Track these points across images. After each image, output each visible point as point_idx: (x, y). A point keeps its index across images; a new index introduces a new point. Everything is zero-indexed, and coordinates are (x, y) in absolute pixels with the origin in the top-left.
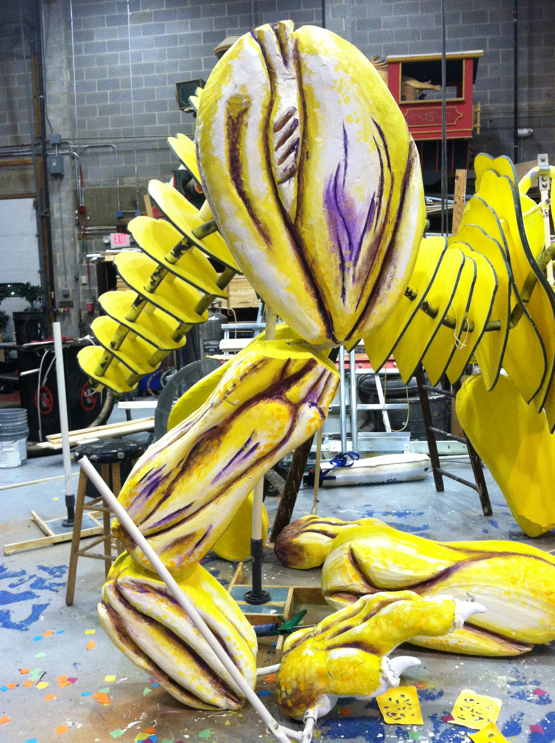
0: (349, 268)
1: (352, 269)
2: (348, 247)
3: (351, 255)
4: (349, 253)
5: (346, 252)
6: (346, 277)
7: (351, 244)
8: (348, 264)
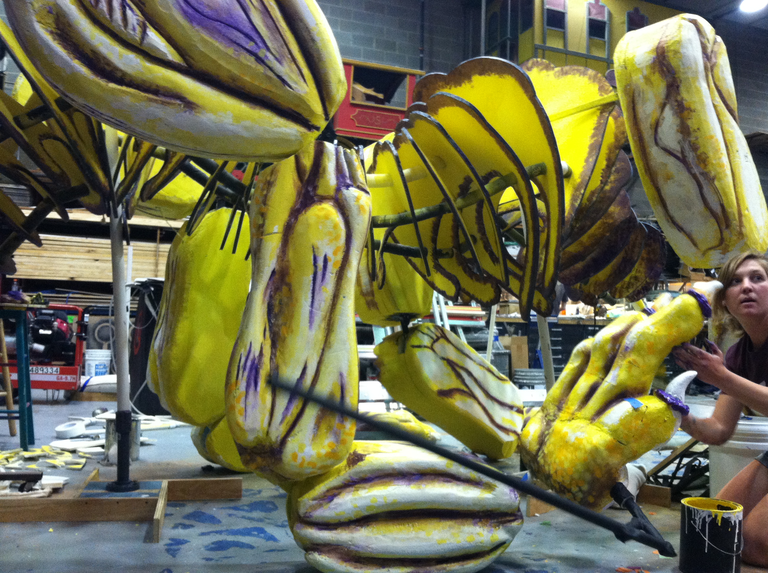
0: (266, 56)
1: (269, 55)
2: (247, 40)
3: (256, 44)
4: (252, 44)
5: (250, 45)
6: (271, 65)
7: (247, 35)
8: (262, 53)
